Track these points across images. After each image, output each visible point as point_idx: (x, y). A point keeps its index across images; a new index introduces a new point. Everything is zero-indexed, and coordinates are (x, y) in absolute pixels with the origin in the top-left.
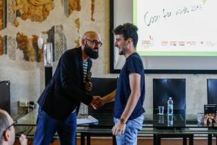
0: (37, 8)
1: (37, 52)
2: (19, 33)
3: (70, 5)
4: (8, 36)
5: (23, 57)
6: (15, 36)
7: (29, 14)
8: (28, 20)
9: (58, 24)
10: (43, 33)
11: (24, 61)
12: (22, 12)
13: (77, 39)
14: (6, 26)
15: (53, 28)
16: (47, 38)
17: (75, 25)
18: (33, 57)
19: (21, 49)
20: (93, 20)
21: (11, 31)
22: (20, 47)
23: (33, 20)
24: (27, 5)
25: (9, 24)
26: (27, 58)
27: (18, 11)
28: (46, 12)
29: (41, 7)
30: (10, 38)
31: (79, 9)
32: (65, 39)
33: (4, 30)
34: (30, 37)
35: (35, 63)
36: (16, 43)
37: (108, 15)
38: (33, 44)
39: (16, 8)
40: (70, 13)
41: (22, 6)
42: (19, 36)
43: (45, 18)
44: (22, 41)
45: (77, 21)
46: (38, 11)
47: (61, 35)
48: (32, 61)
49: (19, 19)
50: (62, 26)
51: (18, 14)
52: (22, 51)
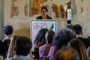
1: (62, 13)
2: (53, 4)
4: (48, 5)
5: (55, 15)
6: (51, 5)
10: (66, 4)
11: (56, 18)
13: (82, 7)
14: (47, 0)
15: (70, 1)
16: (67, 6)
18: (60, 16)
19: (54, 12)
22: (54, 11)
26: (57, 16)
30: (49, 6)
32: (76, 7)
33: (46, 2)
34: (59, 6)
35: (61, 19)
36: (52, 9)
38: (60, 9)
42: (53, 5)
44: (55, 8)
47: (74, 5)
48: (60, 17)
50: (74, 1)
52: (55, 13)
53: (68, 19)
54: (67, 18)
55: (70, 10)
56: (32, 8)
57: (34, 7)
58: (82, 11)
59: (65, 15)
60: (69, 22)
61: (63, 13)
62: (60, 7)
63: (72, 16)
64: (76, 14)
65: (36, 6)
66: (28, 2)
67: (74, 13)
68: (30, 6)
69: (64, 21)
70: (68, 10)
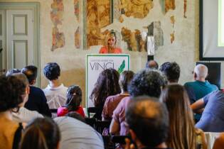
0: (139, 7)
1: (139, 44)
2: (123, 28)
3: (166, 5)
4: (115, 30)
5: (127, 47)
6: (120, 31)
7: (132, 12)
8: (132, 17)
9: (157, 20)
10: (144, 27)
11: (128, 51)
12: (126, 10)
13: (172, 33)
14: (112, 22)
15: (152, 23)
16: (147, 32)
17: (170, 21)
18: (136, 48)
19: (125, 41)
20: (185, 17)
21: (117, 26)
22: (124, 39)
23: (135, 17)
24: (131, 5)
25: (115, 20)
26: (130, 49)
27: (123, 9)
28: (146, 10)
29: (142, 6)
31: (174, 8)
32: (163, 33)
33: (111, 25)
34: (133, 31)
35: (137, 53)
36: (121, 36)
37: (198, 13)
38: (136, 37)
39: (121, 7)
40: (166, 11)
41: (126, 5)
42: (123, 30)
43: (145, 16)
44: (126, 34)
45: (172, 18)
46: (140, 10)
47: (159, 29)
48: (135, 50)
49: (123, 16)
50: (160, 22)
51: (123, 12)
52: (126, 43)
53: (149, 54)
54: (146, 50)
55: (153, 38)
56: (88, 35)
57: (91, 32)
58: (173, 39)
59: (143, 46)
60: (151, 58)
61: (141, 43)
62: (136, 33)
63: (156, 49)
64: (163, 45)
65: (94, 32)
66: (81, 25)
67: (158, 44)
68: (84, 31)
69: (142, 57)
70: (149, 38)
